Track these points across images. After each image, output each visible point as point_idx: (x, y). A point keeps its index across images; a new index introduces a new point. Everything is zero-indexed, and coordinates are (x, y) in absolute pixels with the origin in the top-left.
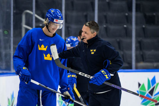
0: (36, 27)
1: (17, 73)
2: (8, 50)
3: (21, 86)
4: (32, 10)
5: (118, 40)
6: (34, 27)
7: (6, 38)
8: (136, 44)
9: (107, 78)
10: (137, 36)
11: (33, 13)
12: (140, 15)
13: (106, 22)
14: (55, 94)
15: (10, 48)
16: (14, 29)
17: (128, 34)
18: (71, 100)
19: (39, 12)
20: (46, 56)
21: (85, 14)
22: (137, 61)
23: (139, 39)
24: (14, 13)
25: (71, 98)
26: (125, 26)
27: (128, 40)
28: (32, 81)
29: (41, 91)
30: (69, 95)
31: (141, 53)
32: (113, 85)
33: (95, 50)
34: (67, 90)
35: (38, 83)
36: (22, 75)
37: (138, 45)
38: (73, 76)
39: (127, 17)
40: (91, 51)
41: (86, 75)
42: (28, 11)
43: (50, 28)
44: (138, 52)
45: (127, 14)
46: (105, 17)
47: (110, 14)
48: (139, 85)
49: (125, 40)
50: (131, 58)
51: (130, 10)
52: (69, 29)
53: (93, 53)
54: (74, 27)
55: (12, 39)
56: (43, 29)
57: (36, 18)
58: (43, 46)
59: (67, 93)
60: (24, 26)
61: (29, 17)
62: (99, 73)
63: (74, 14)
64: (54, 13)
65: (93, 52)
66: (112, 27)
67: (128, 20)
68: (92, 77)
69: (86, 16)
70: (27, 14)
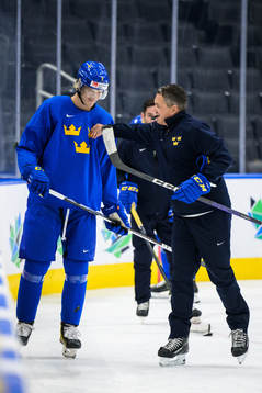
0: (63, 94)
1: (25, 178)
2: (11, 137)
3: (30, 201)
4: (55, 63)
5: (214, 119)
6: (59, 93)
7: (7, 114)
8: (247, 126)
9: (204, 190)
10: (249, 111)
11: (57, 69)
12: (254, 72)
13: (192, 87)
14: (93, 217)
15: (14, 132)
16: (22, 98)
17: (232, 108)
18: (122, 228)
19: (68, 67)
20: (79, 146)
21: (153, 70)
22: (249, 158)
23: (253, 118)
24: (22, 68)
25: (123, 225)
26: (227, 94)
27: (232, 120)
28: (52, 192)
29: (68, 210)
30: (119, 219)
31: (257, 144)
32: (214, 204)
33: (179, 139)
34: (115, 210)
35: (62, 197)
36: (34, 181)
37: (251, 128)
38: (130, 188)
39: (230, 77)
40: (174, 139)
41: (165, 185)
42: (48, 65)
43: (83, 97)
44: (251, 141)
45: (230, 72)
46: (191, 76)
47: (199, 71)
48: (253, 202)
49: (227, 120)
50: (238, 152)
51: (236, 63)
52: (124, 98)
53: (176, 143)
54: (132, 94)
55: (18, 117)
56: (73, 98)
57: (63, 78)
58: (72, 127)
59: (116, 216)
60: (41, 92)
61: (49, 75)
62: (189, 181)
63: (134, 70)
64: (92, 69)
65: (176, 141)
66: (202, 96)
67: (233, 82)
68: (176, 188)
69: (155, 75)
70: (46, 70)
